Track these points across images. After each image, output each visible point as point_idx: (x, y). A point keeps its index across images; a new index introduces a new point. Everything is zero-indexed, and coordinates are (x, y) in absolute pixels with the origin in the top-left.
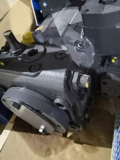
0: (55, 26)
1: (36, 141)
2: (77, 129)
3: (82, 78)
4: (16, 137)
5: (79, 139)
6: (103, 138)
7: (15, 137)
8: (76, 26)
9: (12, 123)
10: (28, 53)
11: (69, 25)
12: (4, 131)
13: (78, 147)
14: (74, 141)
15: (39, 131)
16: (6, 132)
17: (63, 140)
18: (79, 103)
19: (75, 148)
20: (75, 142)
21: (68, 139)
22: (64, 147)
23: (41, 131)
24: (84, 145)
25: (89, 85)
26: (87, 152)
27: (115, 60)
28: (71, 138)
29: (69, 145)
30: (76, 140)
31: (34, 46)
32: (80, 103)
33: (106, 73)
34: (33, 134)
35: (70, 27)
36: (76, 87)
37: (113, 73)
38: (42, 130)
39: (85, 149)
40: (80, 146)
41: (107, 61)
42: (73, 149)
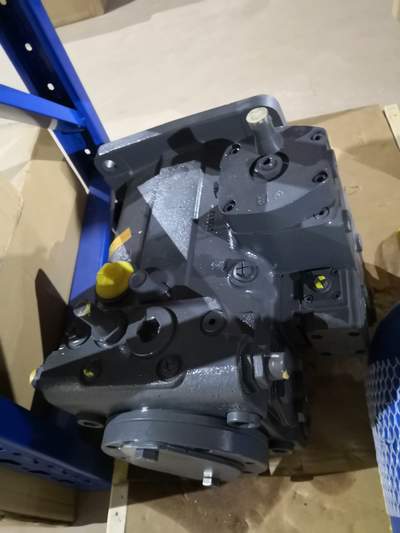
0: (164, 231)
1: (200, 509)
2: (290, 452)
3: (272, 364)
4: (147, 517)
5: (301, 469)
6: (355, 447)
7: (144, 519)
8: (212, 222)
9: (121, 483)
10: (139, 332)
11: (196, 221)
12: (111, 512)
13: (304, 489)
14: (289, 478)
15: (204, 484)
16: (117, 514)
17: (262, 484)
18: (276, 401)
19: (299, 492)
20: (295, 479)
21: (276, 478)
22: (271, 500)
23: (207, 482)
24: (315, 478)
25: (288, 373)
26: (330, 492)
27: (322, 282)
28: (279, 472)
29: (281, 493)
30: (294, 473)
31: (144, 314)
32: (280, 402)
33: (311, 314)
34: (186, 495)
35: (200, 228)
36: (265, 385)
37: (327, 312)
38: (210, 480)
39: (322, 488)
40: (307, 484)
41: (306, 287)
42: (294, 497)
